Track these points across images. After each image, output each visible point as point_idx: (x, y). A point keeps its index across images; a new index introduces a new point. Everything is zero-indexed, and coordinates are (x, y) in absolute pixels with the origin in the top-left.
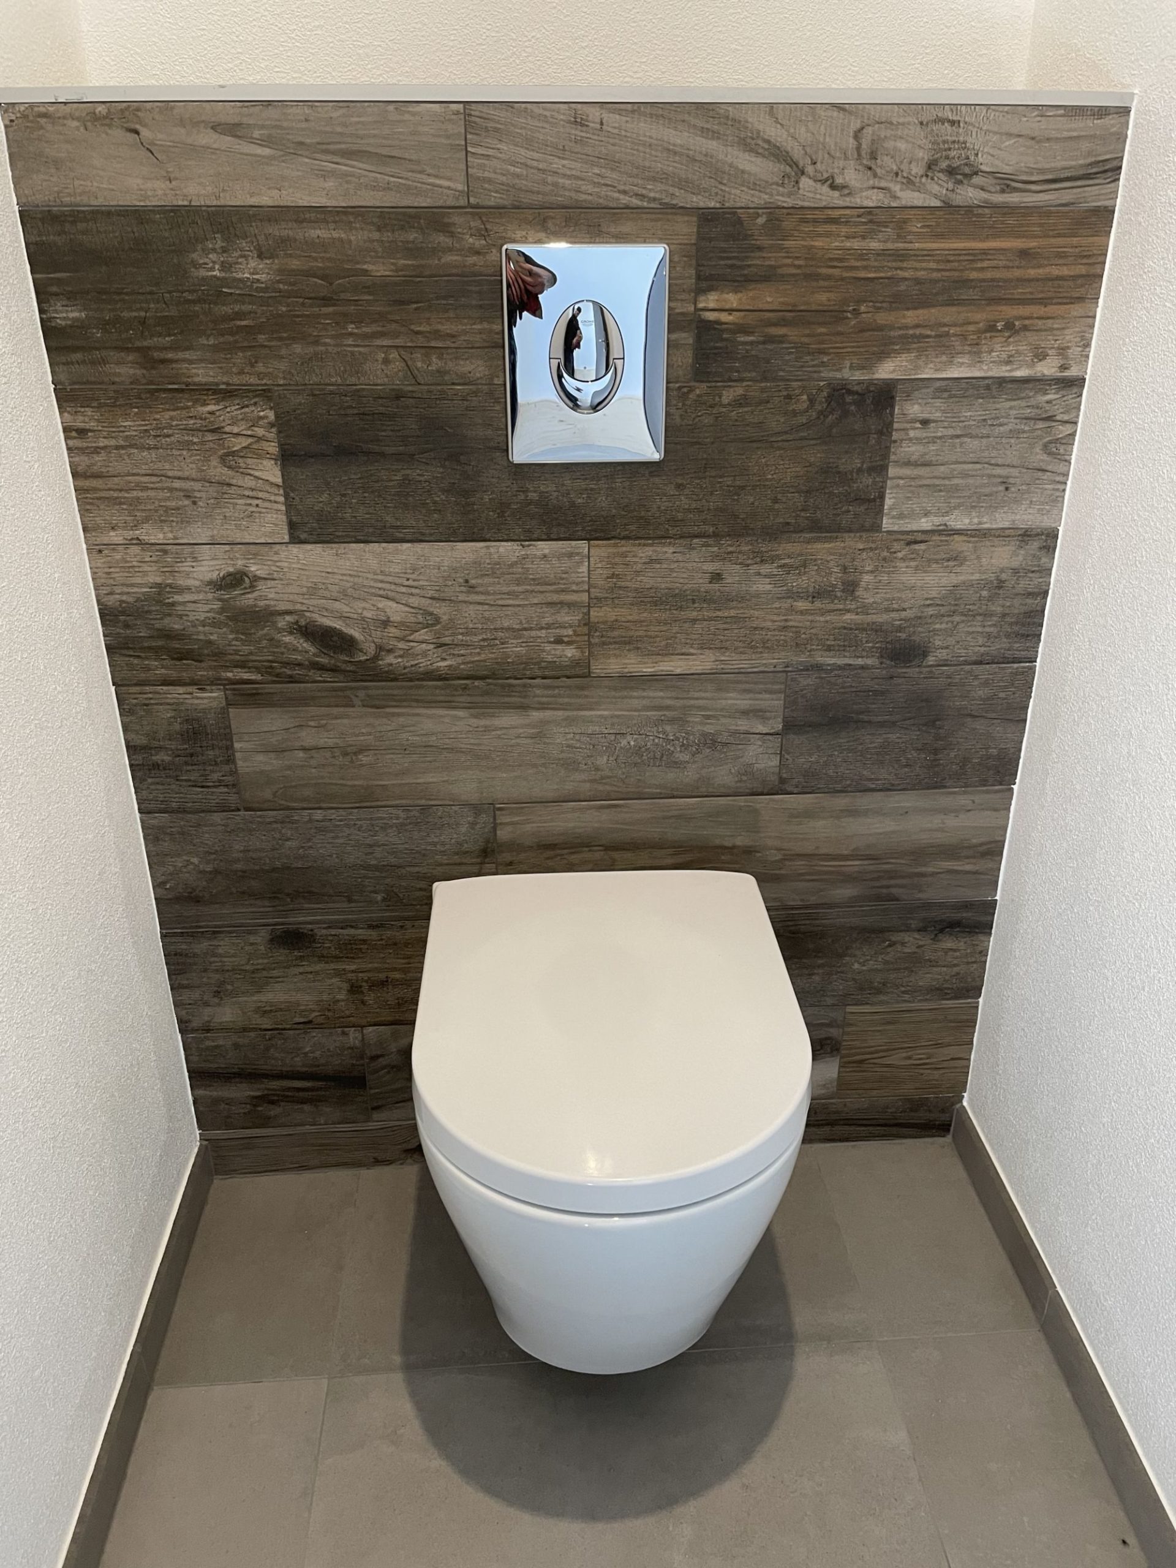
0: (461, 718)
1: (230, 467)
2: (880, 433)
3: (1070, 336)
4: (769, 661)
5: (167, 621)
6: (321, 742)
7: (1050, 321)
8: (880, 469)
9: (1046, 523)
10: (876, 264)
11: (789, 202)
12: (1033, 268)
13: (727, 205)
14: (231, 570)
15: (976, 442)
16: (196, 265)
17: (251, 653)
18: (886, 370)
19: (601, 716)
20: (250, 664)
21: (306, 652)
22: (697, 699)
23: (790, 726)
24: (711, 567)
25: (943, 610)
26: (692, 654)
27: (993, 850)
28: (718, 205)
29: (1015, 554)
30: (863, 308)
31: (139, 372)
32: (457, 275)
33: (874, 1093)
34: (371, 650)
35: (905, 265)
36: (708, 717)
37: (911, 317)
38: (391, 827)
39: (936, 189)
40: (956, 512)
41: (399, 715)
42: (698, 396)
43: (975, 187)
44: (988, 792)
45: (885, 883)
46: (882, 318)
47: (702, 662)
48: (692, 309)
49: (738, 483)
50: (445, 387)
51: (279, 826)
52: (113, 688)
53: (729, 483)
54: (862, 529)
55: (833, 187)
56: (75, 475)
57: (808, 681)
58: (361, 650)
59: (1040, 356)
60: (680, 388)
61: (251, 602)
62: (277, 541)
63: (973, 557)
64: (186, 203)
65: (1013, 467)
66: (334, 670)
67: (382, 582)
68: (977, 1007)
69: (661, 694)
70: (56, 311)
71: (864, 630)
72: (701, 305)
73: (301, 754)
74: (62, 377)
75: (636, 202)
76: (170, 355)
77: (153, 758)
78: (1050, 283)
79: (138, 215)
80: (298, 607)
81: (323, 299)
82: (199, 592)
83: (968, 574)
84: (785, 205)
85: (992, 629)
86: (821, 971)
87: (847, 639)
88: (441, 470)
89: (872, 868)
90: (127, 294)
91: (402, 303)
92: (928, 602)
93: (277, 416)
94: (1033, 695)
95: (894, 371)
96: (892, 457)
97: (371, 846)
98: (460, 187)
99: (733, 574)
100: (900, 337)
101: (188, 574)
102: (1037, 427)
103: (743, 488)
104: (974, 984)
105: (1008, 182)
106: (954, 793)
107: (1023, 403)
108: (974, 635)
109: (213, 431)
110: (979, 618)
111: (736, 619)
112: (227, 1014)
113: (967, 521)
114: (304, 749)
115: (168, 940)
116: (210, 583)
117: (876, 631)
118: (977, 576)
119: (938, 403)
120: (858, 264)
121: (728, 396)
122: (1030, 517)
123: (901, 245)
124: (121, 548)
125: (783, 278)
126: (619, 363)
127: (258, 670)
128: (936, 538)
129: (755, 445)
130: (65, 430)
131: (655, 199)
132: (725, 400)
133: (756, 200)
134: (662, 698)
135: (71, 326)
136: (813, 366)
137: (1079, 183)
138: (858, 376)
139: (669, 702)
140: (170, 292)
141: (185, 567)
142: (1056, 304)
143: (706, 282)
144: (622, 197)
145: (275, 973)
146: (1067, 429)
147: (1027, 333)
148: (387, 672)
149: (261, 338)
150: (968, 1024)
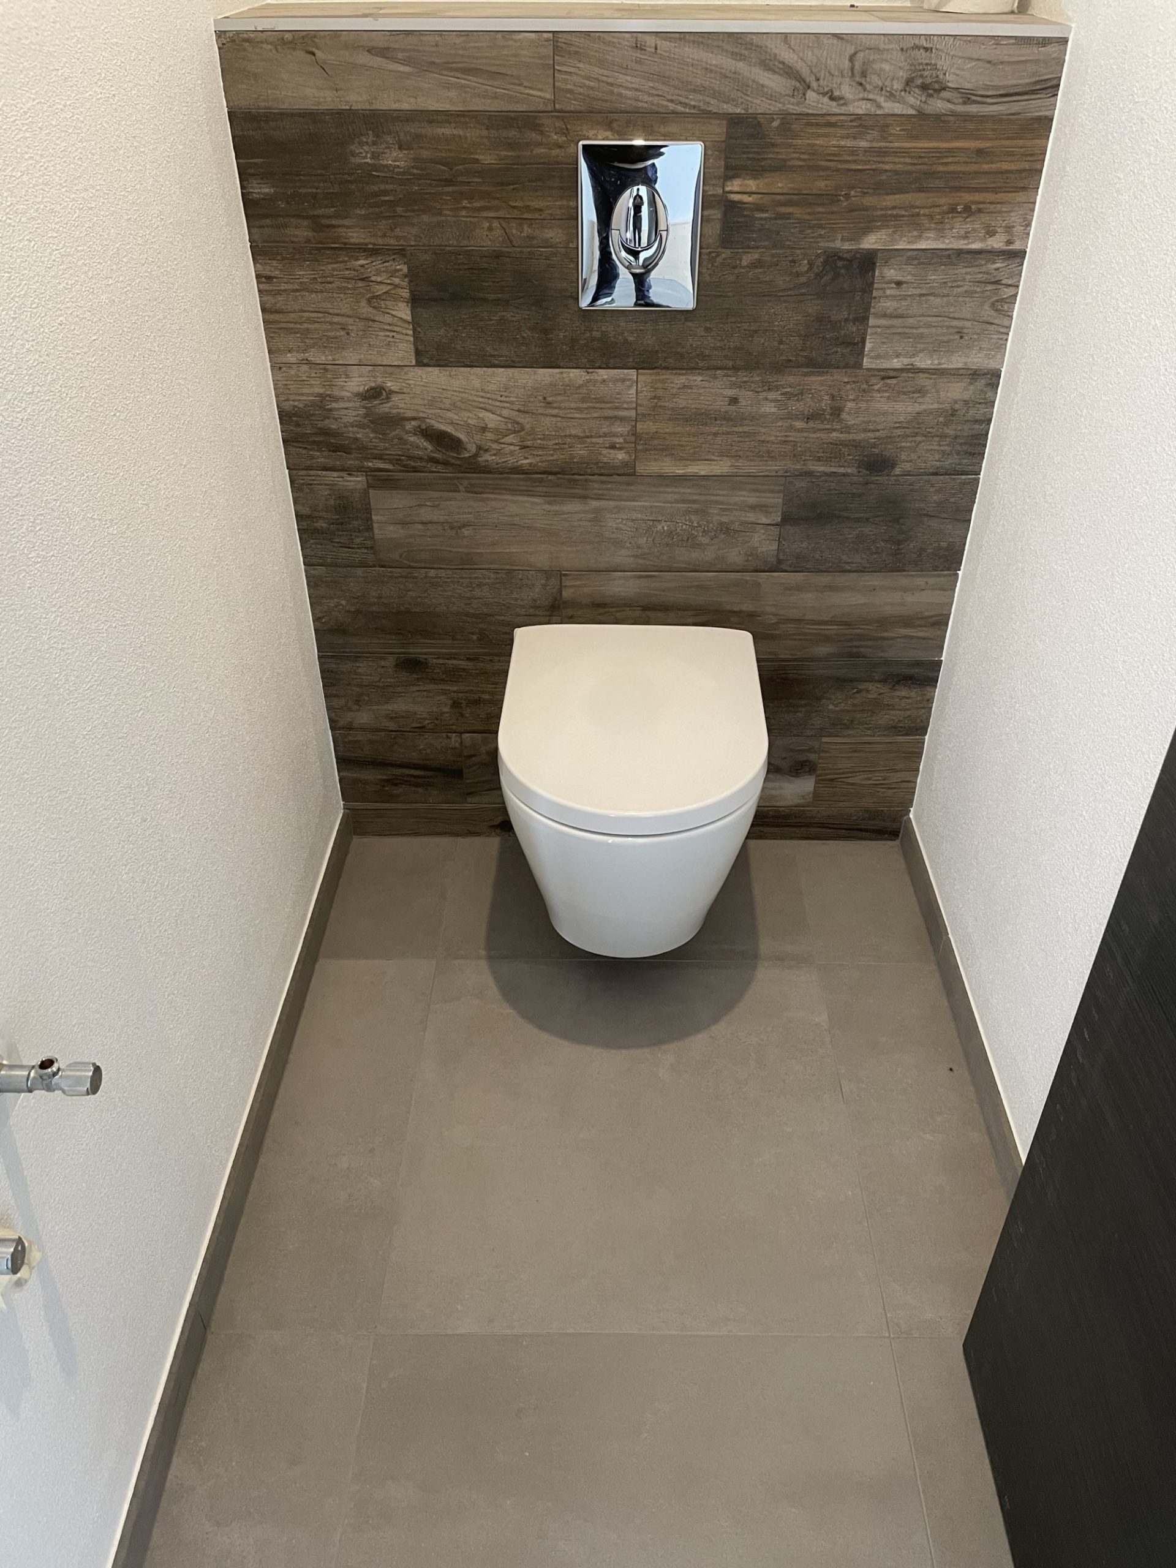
0: (537, 504)
1: (374, 307)
2: (864, 291)
3: (1015, 218)
4: (774, 467)
5: (327, 422)
6: (435, 519)
7: (999, 206)
8: (862, 320)
9: (992, 365)
10: (864, 158)
11: (799, 109)
12: (987, 163)
13: (750, 111)
14: (373, 385)
15: (938, 300)
16: (353, 154)
17: (386, 449)
18: (870, 242)
19: (643, 506)
20: (386, 457)
21: (426, 449)
22: (716, 495)
23: (787, 519)
24: (730, 392)
25: (908, 432)
26: (714, 460)
27: (941, 622)
28: (743, 112)
29: (966, 389)
30: (853, 193)
31: (310, 234)
32: (543, 163)
33: (841, 804)
34: (473, 449)
35: (887, 159)
36: (724, 510)
37: (890, 200)
38: (485, 585)
39: (911, 100)
40: (921, 355)
41: (492, 499)
42: (724, 259)
43: (943, 99)
44: (939, 576)
45: (855, 643)
46: (868, 201)
47: (721, 467)
48: (721, 191)
49: (752, 328)
50: (533, 249)
51: (404, 580)
52: (287, 471)
53: (746, 328)
54: (847, 366)
55: (832, 98)
56: (264, 310)
57: (801, 484)
58: (465, 449)
59: (991, 233)
60: (710, 253)
61: (387, 410)
62: (407, 364)
63: (933, 390)
64: (348, 107)
65: (967, 320)
66: (446, 463)
67: (482, 397)
68: (924, 743)
69: (689, 491)
70: (253, 188)
71: (846, 445)
72: (727, 189)
73: (420, 527)
74: (256, 237)
75: (680, 108)
76: (334, 222)
77: (315, 524)
78: (1000, 176)
79: (312, 116)
80: (421, 415)
81: (445, 180)
82: (349, 401)
83: (928, 404)
84: (795, 112)
85: (946, 448)
86: (803, 710)
87: (833, 452)
88: (528, 312)
89: (846, 632)
90: (304, 175)
91: (502, 184)
92: (897, 425)
93: (409, 270)
94: (977, 500)
95: (876, 242)
96: (872, 310)
97: (469, 599)
98: (549, 96)
99: (746, 398)
100: (881, 216)
101: (342, 387)
102: (987, 288)
103: (756, 331)
104: (921, 724)
105: (969, 96)
106: (913, 576)
107: (976, 270)
108: (933, 452)
109: (363, 279)
110: (937, 439)
111: (747, 434)
112: (363, 718)
113: (929, 362)
114: (423, 523)
115: (323, 660)
116: (358, 395)
117: (856, 447)
118: (935, 406)
119: (909, 268)
120: (850, 158)
121: (746, 260)
122: (979, 360)
123: (883, 144)
124: (294, 366)
125: (792, 169)
126: (664, 234)
127: (391, 462)
128: (905, 375)
129: (766, 298)
130: (258, 277)
131: (694, 107)
132: (744, 263)
133: (772, 108)
134: (690, 494)
135: (263, 199)
136: (813, 238)
137: (1026, 97)
138: (847, 246)
139: (695, 497)
140: (334, 174)
141: (340, 382)
142: (1004, 192)
143: (732, 171)
144: (670, 104)
145: (399, 689)
146: (1010, 291)
147: (982, 215)
148: (485, 466)
149: (399, 209)
150: (916, 754)
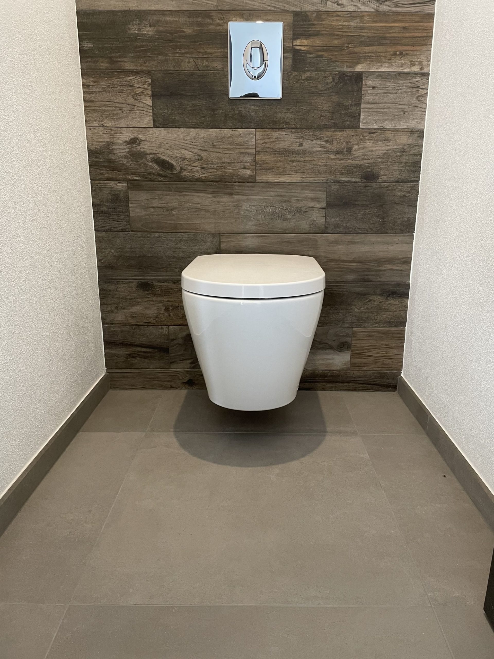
0: (209, 198)
1: (135, 99)
2: (358, 91)
3: (423, 58)
4: (322, 178)
5: (110, 155)
6: (160, 205)
7: (415, 52)
8: (358, 104)
9: (419, 127)
10: (354, 31)
11: (324, 9)
12: (408, 33)
13: (303, 10)
14: (133, 137)
15: (392, 95)
16: (129, 29)
17: (137, 169)
18: (359, 68)
19: (259, 199)
20: (137, 173)
21: (156, 169)
22: (295, 193)
23: (329, 206)
24: (299, 140)
25: (384, 160)
26: (293, 175)
27: (407, 261)
28: (300, 10)
29: (408, 139)
30: (350, 46)
31: (108, 65)
32: (213, 33)
33: (365, 369)
34: (179, 169)
35: (363, 31)
36: (298, 200)
37: (367, 49)
38: (182, 241)
39: (373, 6)
40: (386, 122)
41: (187, 195)
42: (294, 76)
43: (386, 5)
44: (404, 236)
45: (366, 273)
46: (357, 49)
47: (296, 178)
48: (292, 45)
49: (308, 109)
50: (208, 72)
51: (143, 238)
52: (90, 181)
53: (305, 109)
54: (353, 127)
55: (338, 4)
56: (85, 101)
57: (334, 187)
58: (175, 169)
59: (413, 64)
60: (288, 73)
61: (139, 149)
62: (149, 126)
63: (393, 139)
64: (128, 9)
65: (406, 105)
66: (165, 177)
67: (184, 143)
68: (405, 331)
69: (281, 190)
70: (84, 45)
71: (355, 167)
72: (294, 44)
73: (152, 210)
74: (84, 67)
75: (273, 9)
76: (119, 60)
77: (102, 209)
78: (414, 39)
79: (113, 13)
80: (155, 152)
81: (170, 40)
82: (121, 145)
83: (391, 146)
84: (322, 10)
85: (402, 168)
86: (342, 311)
87: (348, 170)
88: (206, 101)
89: (361, 267)
90: (107, 39)
91: (195, 42)
92: (378, 157)
93: (152, 81)
94: (419, 195)
95: (362, 68)
96: (363, 100)
97: (175, 248)
98: (215, 4)
99: (307, 143)
100: (364, 56)
101: (118, 138)
102: (414, 90)
103: (310, 110)
104: (403, 320)
105: (397, 4)
106: (391, 236)
107: (408, 81)
108: (395, 170)
109: (130, 86)
110: (397, 164)
111: (308, 161)
112: (119, 317)
113: (390, 125)
114: (154, 208)
115: (101, 283)
116: (126, 142)
117: (359, 167)
118: (395, 147)
119: (378, 80)
120: (348, 30)
121: (304, 76)
122: (414, 124)
123: (362, 24)
124: (97, 128)
125: (322, 35)
126: (267, 62)
127: (139, 176)
128: (379, 131)
129: (314, 95)
130: (83, 85)
131: (279, 8)
132: (303, 78)
133: (312, 8)
134: (282, 192)
135: (88, 49)
136: (334, 66)
137: (422, 5)
138: (349, 70)
139: (284, 194)
140: (121, 38)
141: (118, 135)
142: (417, 46)
143: (296, 36)
144: (268, 7)
145: (139, 300)
146: (424, 92)
147: (408, 56)
148: (184, 178)
149: (149, 53)
150: (401, 338)
